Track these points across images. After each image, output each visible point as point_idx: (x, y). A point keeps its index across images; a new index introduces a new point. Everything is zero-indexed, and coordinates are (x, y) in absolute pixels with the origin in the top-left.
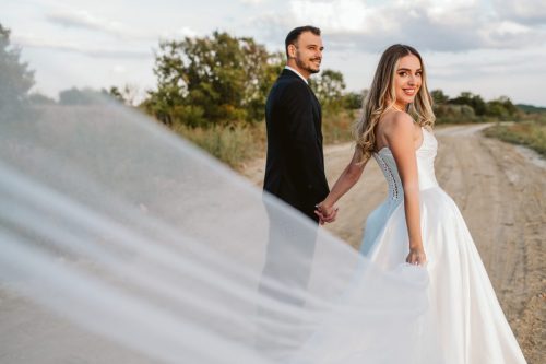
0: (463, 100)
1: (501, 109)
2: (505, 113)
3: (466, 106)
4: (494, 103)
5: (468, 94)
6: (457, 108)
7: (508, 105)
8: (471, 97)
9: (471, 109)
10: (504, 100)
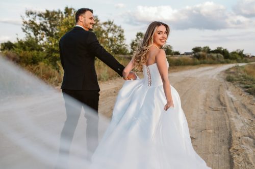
0: (218, 51)
1: (237, 56)
2: (239, 58)
3: (219, 54)
4: (234, 53)
5: (220, 48)
6: (215, 55)
7: (241, 54)
8: (222, 50)
9: (222, 56)
10: (238, 52)
